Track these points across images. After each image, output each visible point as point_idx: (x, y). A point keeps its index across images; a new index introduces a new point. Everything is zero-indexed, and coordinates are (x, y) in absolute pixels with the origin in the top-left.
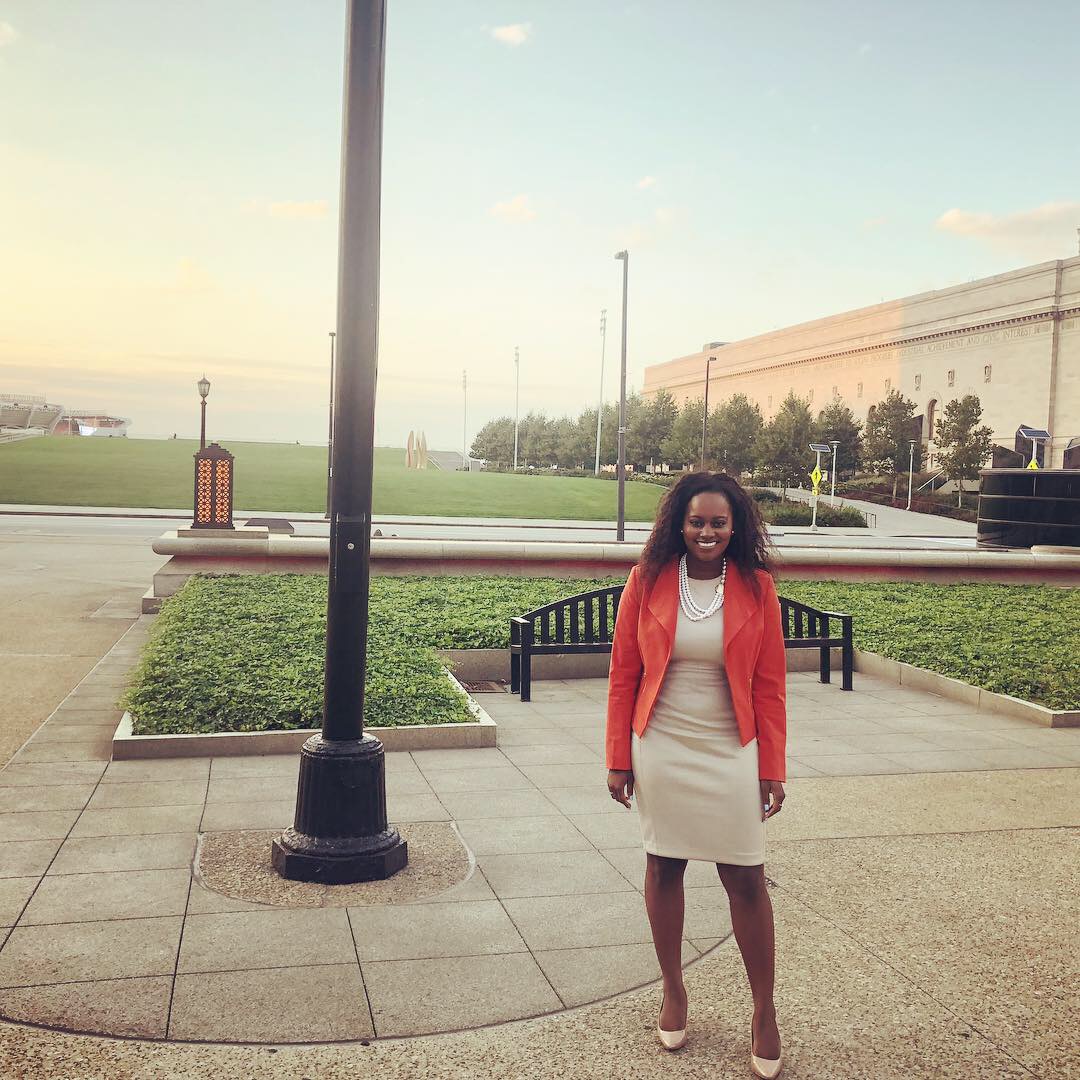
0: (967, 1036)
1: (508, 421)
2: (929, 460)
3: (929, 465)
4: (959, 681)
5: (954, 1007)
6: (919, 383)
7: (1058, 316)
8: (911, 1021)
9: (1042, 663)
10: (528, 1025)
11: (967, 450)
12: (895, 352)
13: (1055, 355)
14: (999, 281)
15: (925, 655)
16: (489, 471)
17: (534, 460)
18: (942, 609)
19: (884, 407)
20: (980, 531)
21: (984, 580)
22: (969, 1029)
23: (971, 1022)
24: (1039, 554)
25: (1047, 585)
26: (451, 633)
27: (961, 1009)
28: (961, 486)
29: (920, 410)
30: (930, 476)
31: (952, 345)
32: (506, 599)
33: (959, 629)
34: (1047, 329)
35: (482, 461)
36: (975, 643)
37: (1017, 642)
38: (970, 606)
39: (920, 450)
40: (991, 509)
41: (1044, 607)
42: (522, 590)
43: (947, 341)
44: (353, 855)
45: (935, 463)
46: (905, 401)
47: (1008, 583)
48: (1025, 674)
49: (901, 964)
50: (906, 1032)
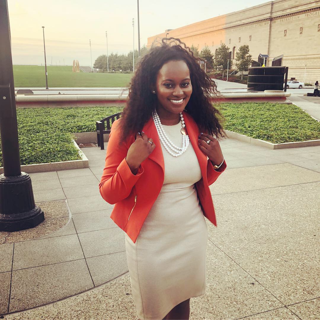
0: (253, 284)
1: (105, 56)
2: (233, 66)
3: (233, 67)
4: (244, 135)
5: (248, 270)
6: (230, 41)
7: (271, 19)
8: (232, 279)
9: (270, 128)
10: (77, 298)
11: (245, 62)
12: (223, 32)
13: (270, 32)
14: (254, 8)
15: (233, 127)
16: (100, 72)
17: (114, 69)
18: (238, 111)
19: (220, 49)
20: (248, 87)
21: (250, 102)
22: (254, 280)
23: (254, 277)
24: (267, 93)
25: (269, 102)
26: (76, 127)
27: (251, 271)
28: (242, 73)
29: (231, 50)
30: (234, 70)
31: (240, 29)
32: (98, 114)
33: (243, 118)
34: (268, 23)
35: (98, 69)
36: (249, 122)
37: (262, 121)
38: (246, 110)
39: (231, 63)
40: (252, 79)
41: (269, 109)
42: (104, 111)
43: (238, 28)
44: (19, 220)
45: (235, 66)
46: (226, 47)
47: (257, 102)
48: (265, 132)
49: (228, 251)
50: (230, 285)
